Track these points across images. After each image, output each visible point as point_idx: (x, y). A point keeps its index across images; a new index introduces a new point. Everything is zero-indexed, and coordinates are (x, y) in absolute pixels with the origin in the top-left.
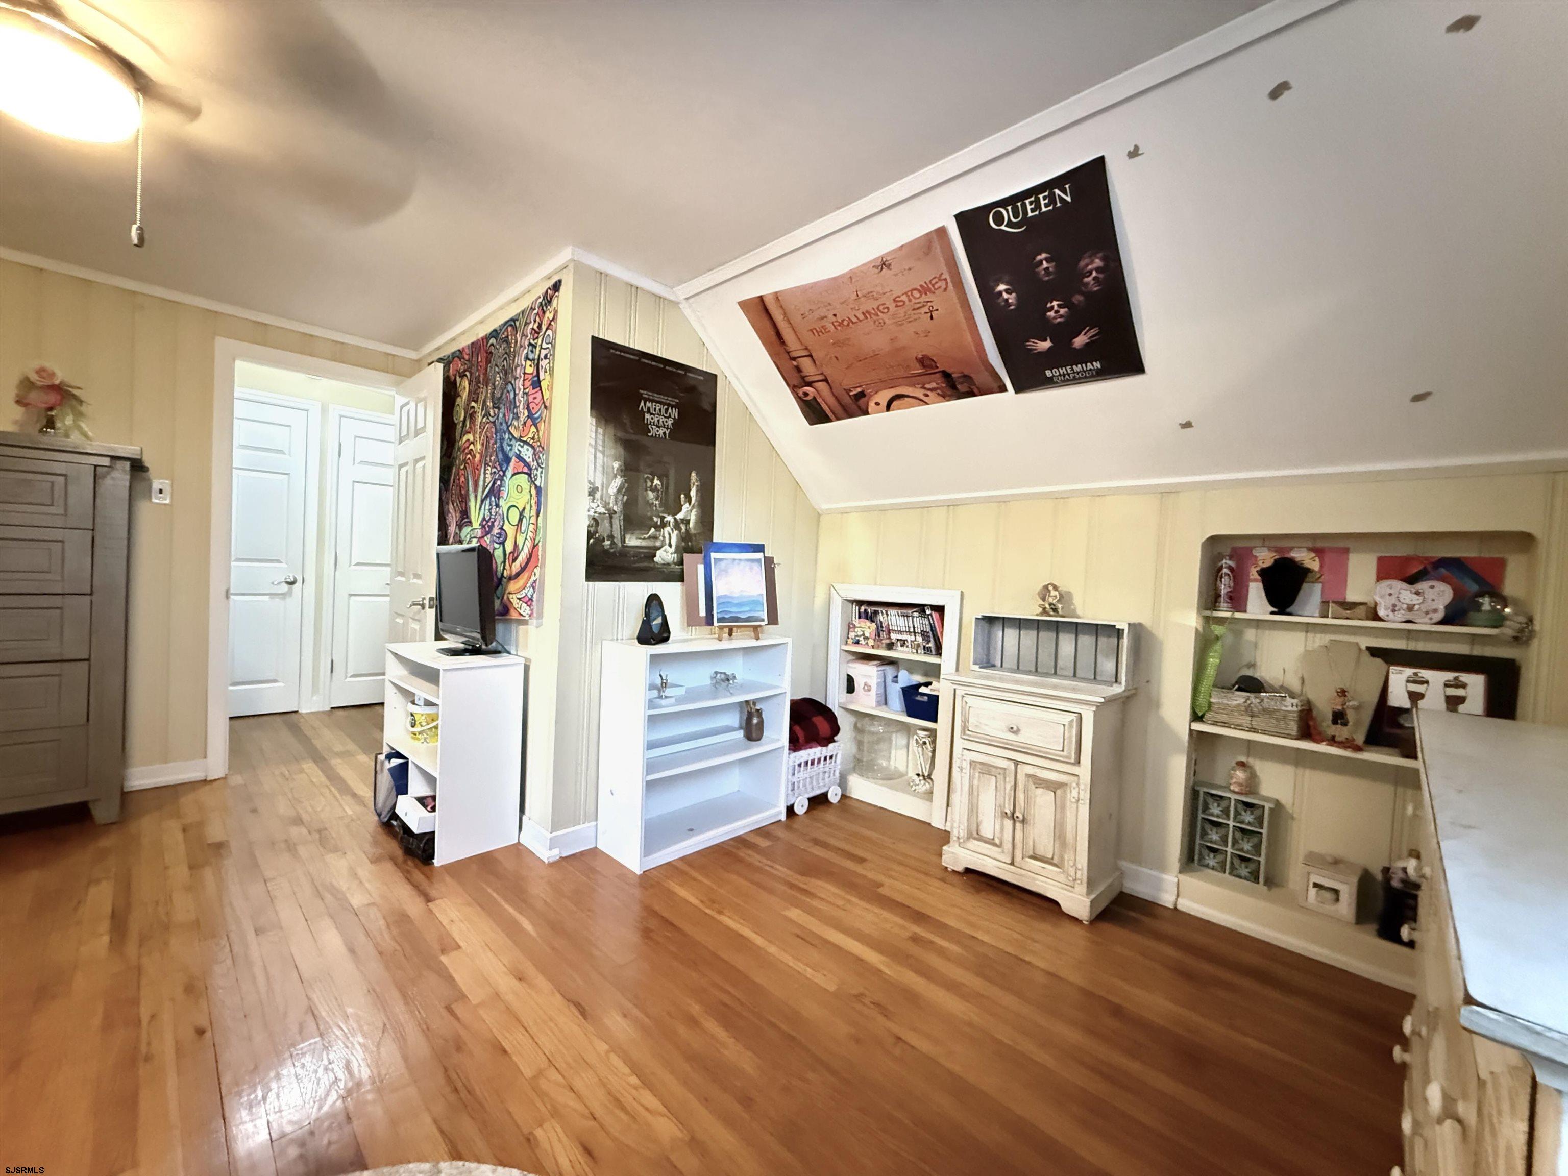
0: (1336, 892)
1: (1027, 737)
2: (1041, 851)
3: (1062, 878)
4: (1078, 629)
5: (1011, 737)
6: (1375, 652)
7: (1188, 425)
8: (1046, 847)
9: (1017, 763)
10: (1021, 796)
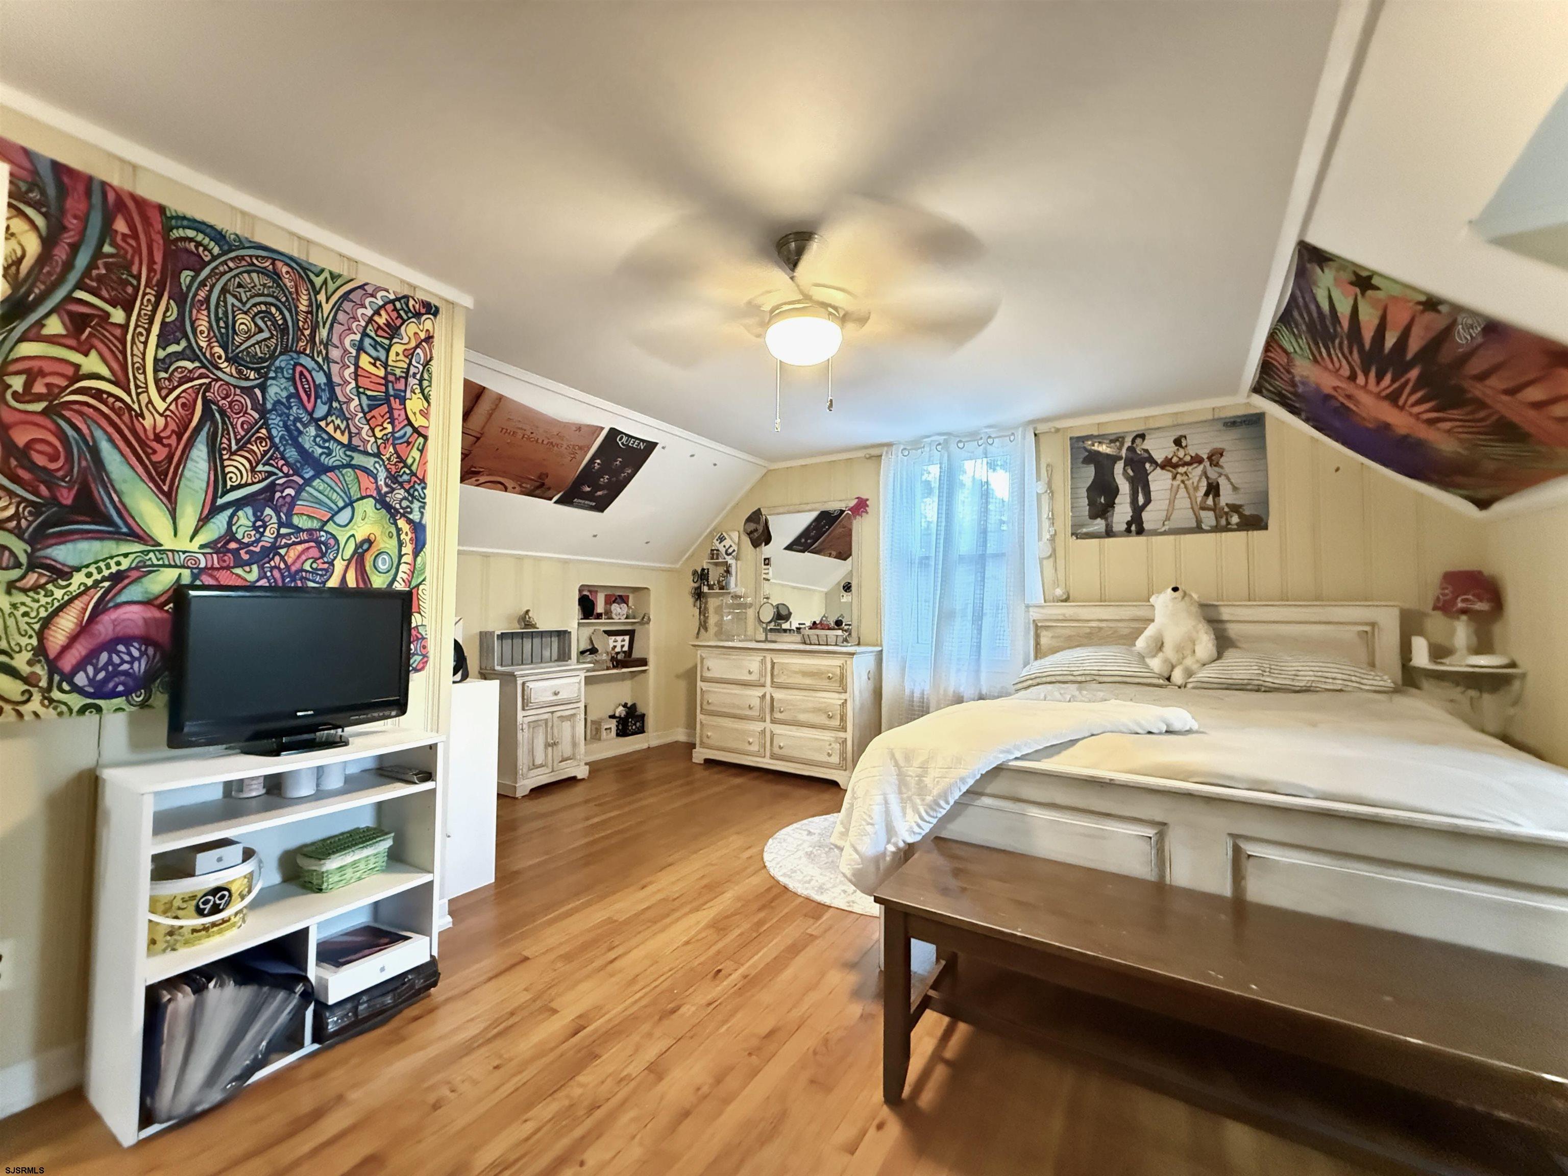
0: (610, 729)
1: (563, 695)
2: (566, 756)
3: (575, 763)
4: (542, 634)
5: (555, 698)
6: (605, 632)
7: (595, 536)
8: (568, 752)
9: (552, 712)
10: (556, 731)
